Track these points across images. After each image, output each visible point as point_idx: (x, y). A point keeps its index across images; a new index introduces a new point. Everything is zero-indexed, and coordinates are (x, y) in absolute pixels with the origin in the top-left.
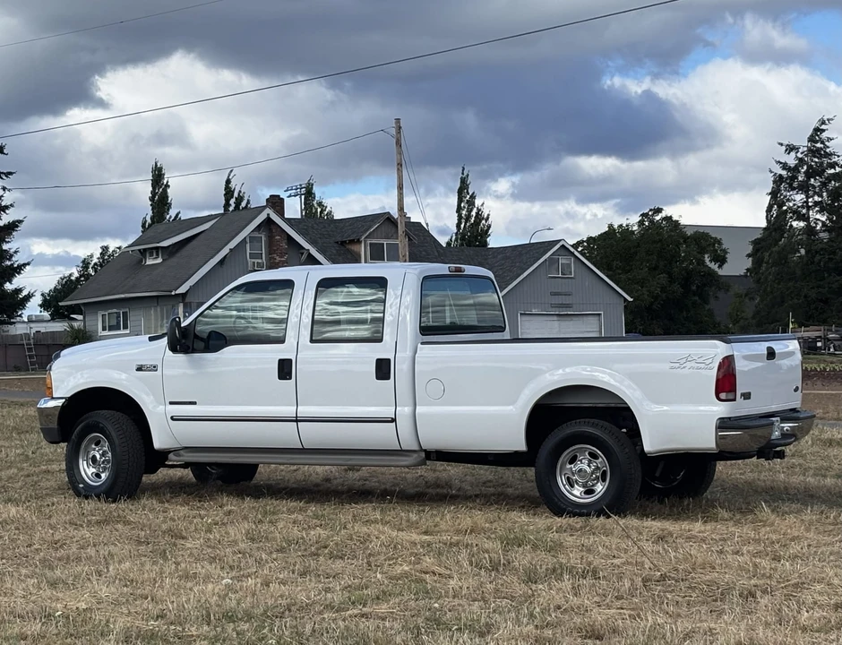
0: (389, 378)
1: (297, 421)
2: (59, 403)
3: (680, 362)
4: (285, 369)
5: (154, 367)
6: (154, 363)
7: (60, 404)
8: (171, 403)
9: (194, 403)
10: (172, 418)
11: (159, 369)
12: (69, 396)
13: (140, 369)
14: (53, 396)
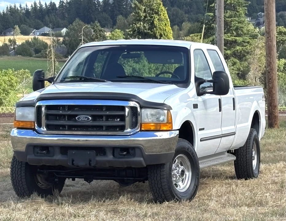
1: (221, 137)
4: (220, 105)
5: (197, 105)
11: (198, 107)
12: (179, 128)
14: (173, 129)
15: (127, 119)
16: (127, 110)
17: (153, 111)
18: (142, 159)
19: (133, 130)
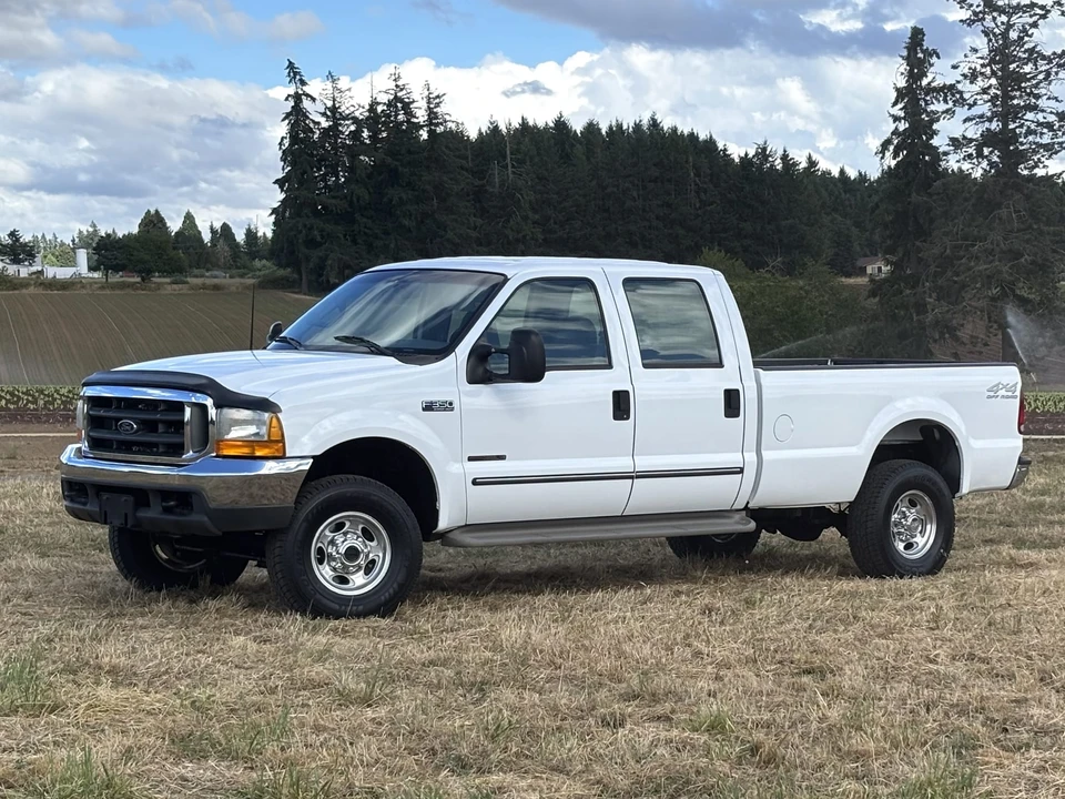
0: (737, 415)
1: (632, 478)
2: (306, 465)
3: (994, 389)
4: (621, 405)
5: (451, 404)
6: (449, 399)
7: (307, 467)
8: (471, 459)
9: (501, 458)
10: (475, 482)
11: (456, 405)
12: (319, 452)
13: (429, 407)
14: (287, 455)
15: (187, 429)
16: (188, 411)
17: (244, 414)
18: (206, 519)
19: (197, 454)
